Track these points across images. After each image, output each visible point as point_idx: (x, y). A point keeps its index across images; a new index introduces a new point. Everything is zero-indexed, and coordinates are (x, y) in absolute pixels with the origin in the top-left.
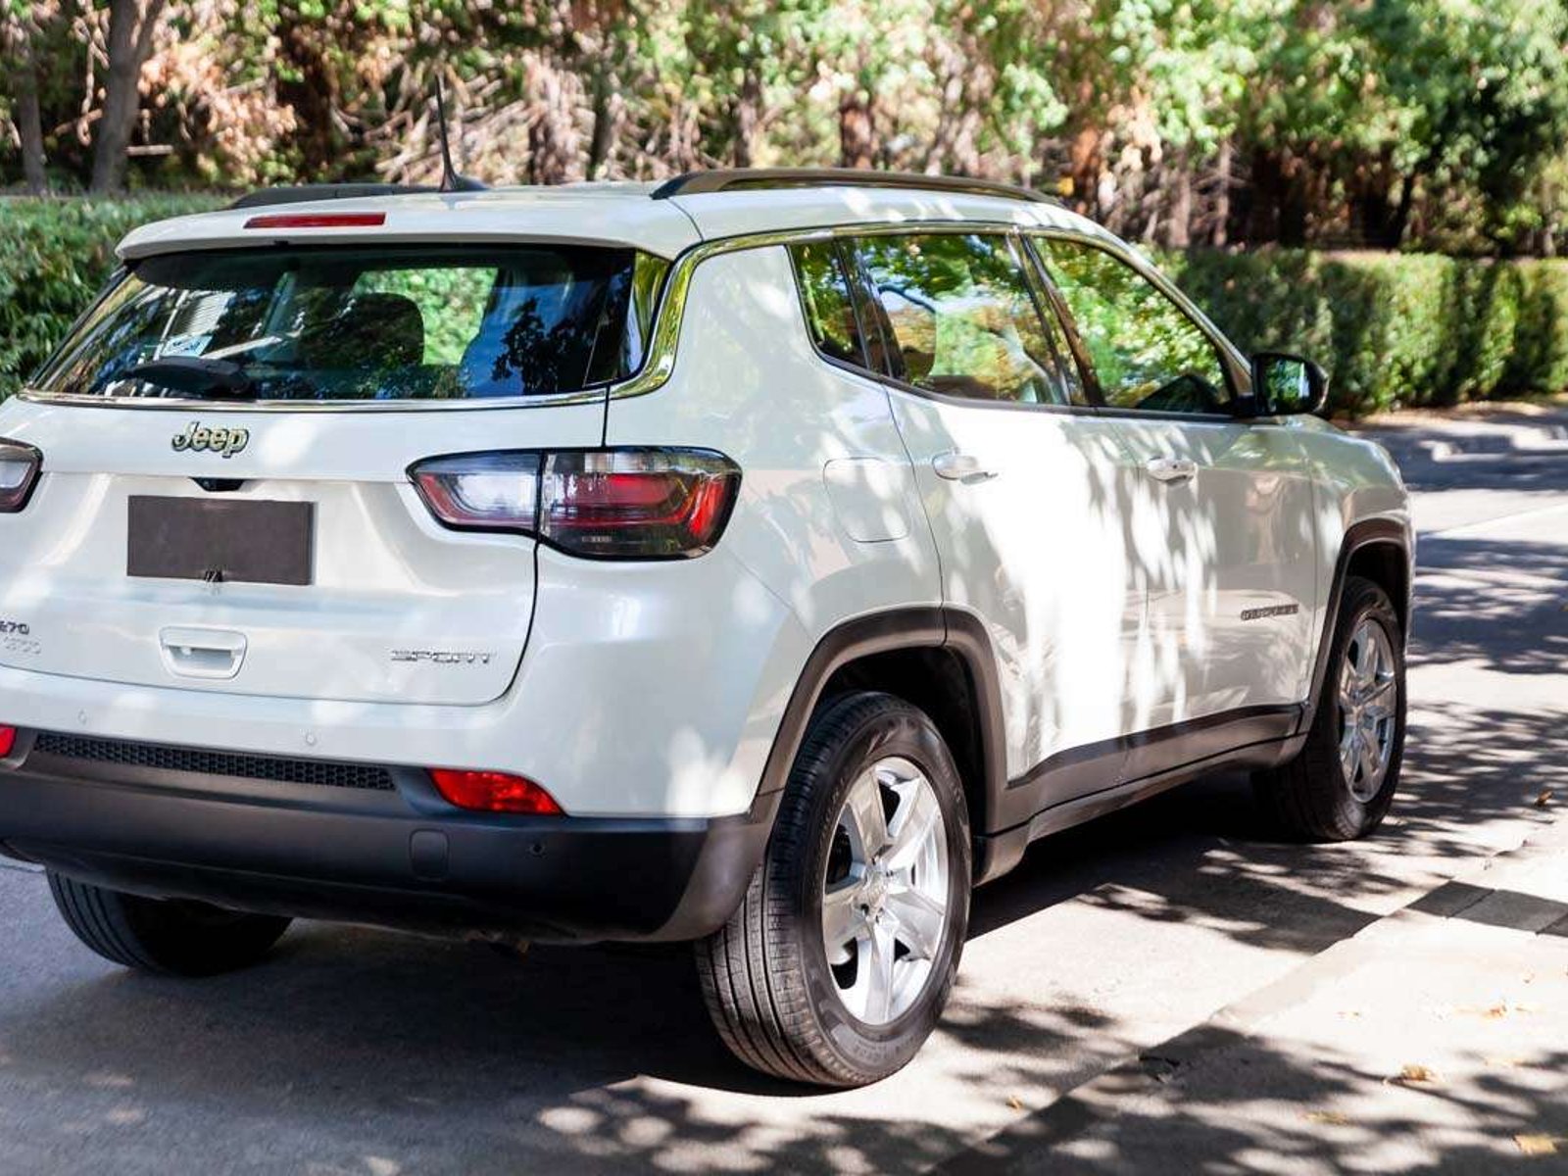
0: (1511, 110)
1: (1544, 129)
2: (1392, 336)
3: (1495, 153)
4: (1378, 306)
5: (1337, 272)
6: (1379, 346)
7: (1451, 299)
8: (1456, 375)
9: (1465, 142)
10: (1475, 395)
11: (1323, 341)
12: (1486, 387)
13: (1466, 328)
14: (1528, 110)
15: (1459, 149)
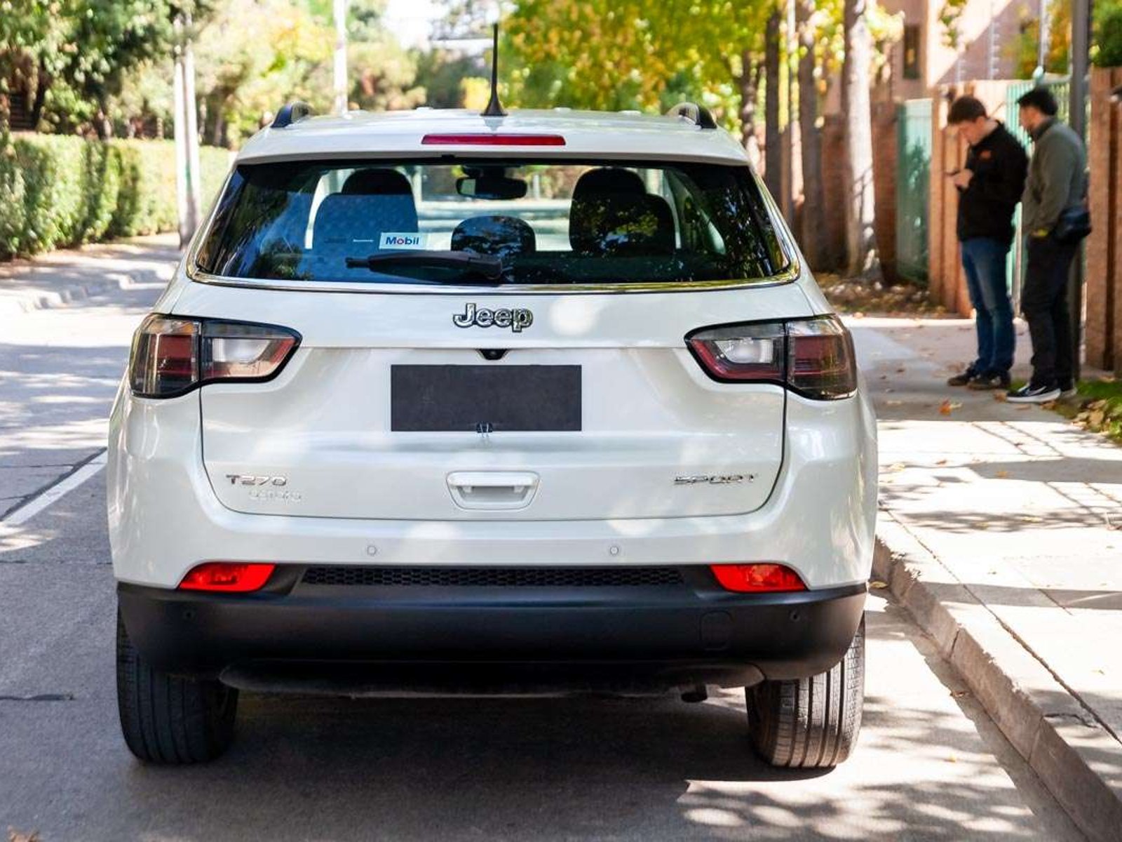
0: (126, 32)
1: (148, 47)
2: (55, 196)
3: (114, 63)
4: (48, 174)
5: (24, 147)
6: (48, 205)
7: (85, 169)
8: (86, 223)
9: (94, 55)
10: (92, 239)
11: (18, 201)
12: (98, 234)
13: (93, 191)
14: (140, 32)
15: (90, 59)
